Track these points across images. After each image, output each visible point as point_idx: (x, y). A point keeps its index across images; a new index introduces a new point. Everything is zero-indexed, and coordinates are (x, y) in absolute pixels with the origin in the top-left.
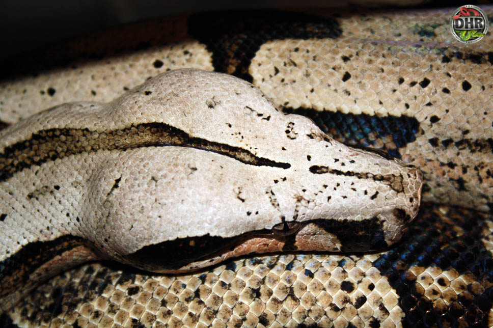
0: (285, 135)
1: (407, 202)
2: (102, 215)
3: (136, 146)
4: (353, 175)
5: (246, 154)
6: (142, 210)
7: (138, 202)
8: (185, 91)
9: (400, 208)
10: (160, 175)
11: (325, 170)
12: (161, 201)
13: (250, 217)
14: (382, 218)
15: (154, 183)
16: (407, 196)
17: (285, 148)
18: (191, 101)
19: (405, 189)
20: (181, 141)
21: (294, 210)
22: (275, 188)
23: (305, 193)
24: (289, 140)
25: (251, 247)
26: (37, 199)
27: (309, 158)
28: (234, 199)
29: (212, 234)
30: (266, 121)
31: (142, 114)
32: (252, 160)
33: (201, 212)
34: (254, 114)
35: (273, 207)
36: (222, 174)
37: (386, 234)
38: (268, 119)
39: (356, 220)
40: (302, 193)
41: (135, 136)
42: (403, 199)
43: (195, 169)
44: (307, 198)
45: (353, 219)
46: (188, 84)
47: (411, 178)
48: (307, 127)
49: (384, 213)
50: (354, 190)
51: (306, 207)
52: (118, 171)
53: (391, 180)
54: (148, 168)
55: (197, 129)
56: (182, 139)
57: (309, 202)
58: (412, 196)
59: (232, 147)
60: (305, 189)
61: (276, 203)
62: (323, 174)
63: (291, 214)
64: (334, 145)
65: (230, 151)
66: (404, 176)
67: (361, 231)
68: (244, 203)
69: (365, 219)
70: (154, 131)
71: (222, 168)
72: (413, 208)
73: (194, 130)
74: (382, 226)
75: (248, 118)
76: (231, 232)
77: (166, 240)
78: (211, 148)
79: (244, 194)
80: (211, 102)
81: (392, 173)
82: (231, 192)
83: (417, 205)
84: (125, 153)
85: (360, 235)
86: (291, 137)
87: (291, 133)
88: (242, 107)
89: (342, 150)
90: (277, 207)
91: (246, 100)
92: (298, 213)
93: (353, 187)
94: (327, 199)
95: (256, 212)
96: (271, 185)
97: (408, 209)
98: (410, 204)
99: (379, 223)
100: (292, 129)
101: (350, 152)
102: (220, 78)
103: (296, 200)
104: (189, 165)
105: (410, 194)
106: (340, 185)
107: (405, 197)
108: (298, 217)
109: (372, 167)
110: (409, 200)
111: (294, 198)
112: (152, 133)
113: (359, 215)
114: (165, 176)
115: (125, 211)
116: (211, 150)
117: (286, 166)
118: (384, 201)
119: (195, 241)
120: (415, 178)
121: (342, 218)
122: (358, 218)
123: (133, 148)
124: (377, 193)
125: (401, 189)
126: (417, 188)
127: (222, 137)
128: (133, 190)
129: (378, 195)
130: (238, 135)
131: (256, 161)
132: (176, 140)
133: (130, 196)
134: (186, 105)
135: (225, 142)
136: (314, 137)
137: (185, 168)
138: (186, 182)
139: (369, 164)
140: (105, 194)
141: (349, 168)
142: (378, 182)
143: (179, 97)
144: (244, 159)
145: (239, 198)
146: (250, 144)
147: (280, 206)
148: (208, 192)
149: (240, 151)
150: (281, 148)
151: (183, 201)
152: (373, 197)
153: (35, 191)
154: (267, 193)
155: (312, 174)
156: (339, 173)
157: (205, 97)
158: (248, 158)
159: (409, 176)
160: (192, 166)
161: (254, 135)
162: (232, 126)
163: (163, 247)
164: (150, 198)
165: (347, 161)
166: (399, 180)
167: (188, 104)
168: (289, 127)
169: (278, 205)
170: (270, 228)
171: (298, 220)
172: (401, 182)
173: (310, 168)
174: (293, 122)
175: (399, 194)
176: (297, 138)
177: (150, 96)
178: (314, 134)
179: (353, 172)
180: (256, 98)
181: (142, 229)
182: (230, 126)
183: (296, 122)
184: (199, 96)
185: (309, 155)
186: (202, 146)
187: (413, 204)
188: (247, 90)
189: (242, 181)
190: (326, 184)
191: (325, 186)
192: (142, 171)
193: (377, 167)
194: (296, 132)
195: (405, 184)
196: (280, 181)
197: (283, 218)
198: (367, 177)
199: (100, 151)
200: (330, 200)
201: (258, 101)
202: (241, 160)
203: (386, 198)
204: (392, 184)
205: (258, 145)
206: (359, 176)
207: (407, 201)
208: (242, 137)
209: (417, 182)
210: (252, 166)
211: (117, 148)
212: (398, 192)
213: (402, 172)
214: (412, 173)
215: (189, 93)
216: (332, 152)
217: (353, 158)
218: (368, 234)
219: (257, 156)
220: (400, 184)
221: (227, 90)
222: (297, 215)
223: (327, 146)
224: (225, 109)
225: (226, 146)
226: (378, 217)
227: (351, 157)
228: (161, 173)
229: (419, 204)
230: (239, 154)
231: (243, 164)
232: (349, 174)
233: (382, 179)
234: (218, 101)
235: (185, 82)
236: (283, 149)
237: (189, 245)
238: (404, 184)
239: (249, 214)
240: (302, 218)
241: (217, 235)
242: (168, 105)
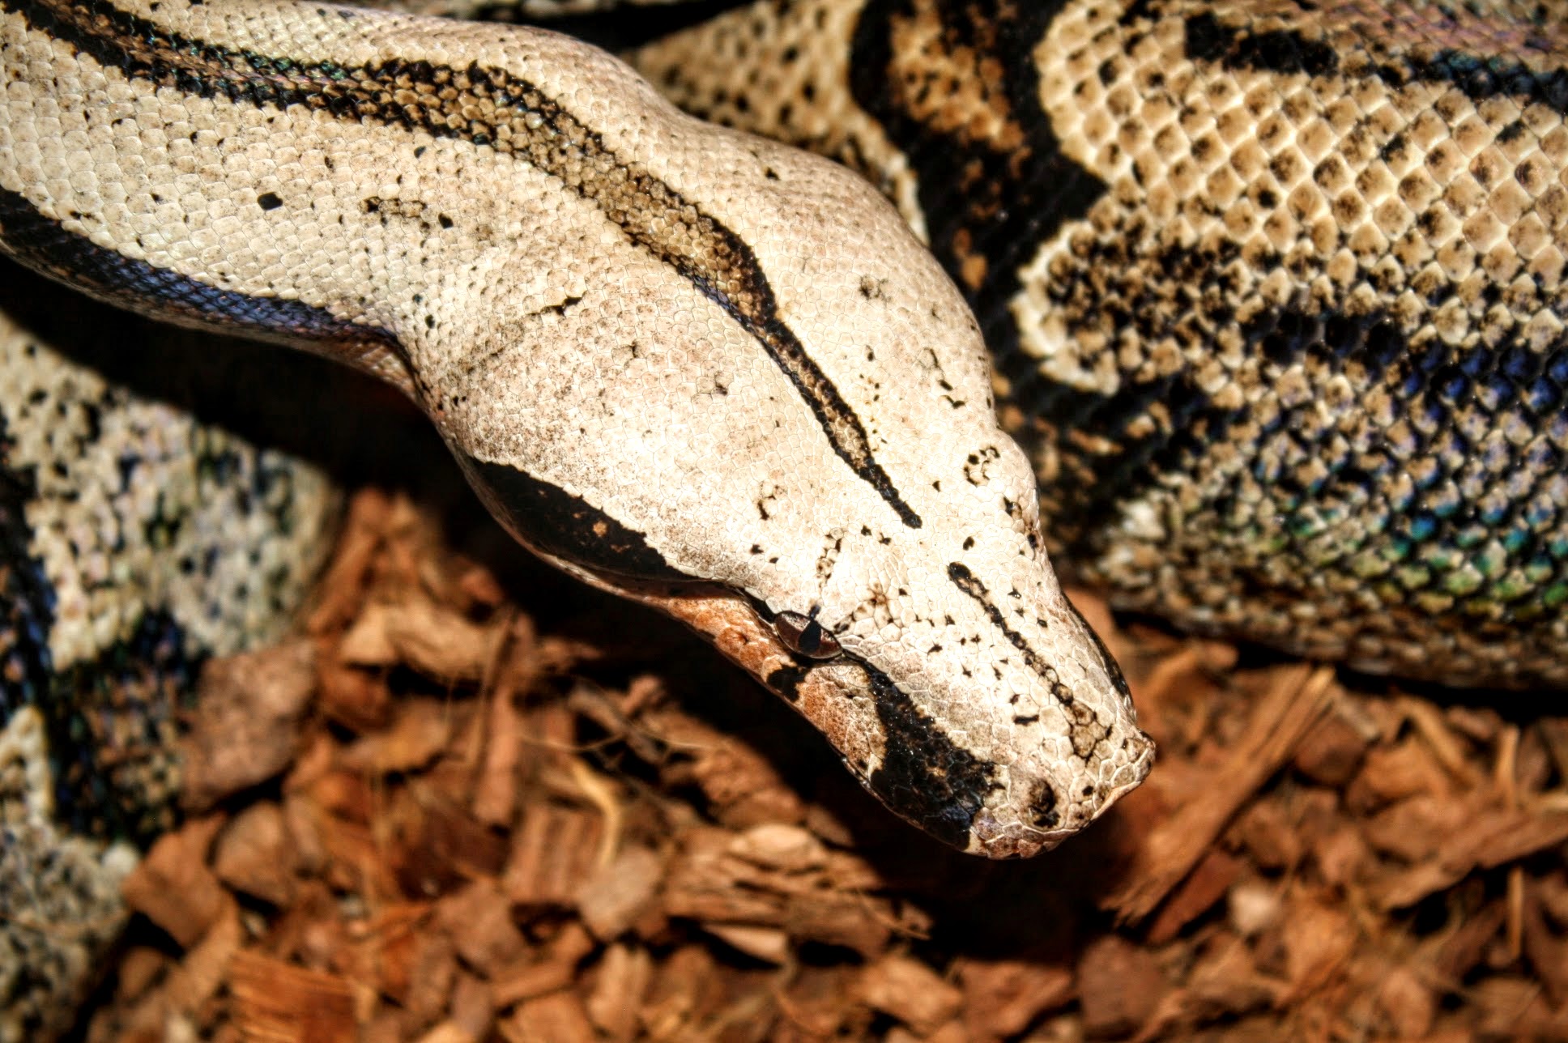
0: (964, 462)
1: (1076, 787)
2: (487, 342)
3: (662, 252)
4: (1021, 648)
5: (856, 434)
6: (563, 392)
7: (570, 373)
8: (841, 225)
9: (1053, 787)
10: (652, 351)
11: (977, 591)
12: (609, 403)
13: (751, 560)
14: (1004, 777)
15: (630, 355)
16: (1086, 778)
17: (941, 486)
18: (837, 252)
19: (1092, 759)
20: (752, 310)
21: (850, 612)
22: (852, 538)
23: (901, 597)
24: (962, 476)
25: (711, 617)
26: (384, 221)
27: (969, 543)
28: (749, 502)
29: (650, 541)
30: (949, 405)
31: (730, 200)
32: (857, 454)
33: (663, 482)
34: (936, 375)
35: (815, 572)
36: (766, 438)
37: (982, 817)
38: (957, 405)
39: (950, 736)
40: (892, 593)
41: (681, 227)
42: (1075, 774)
43: (722, 390)
44: (894, 613)
45: (947, 731)
46: (857, 219)
47: (1123, 751)
48: (1019, 484)
49: (1014, 769)
50: (998, 674)
51: (877, 624)
52: (587, 281)
53: (1082, 721)
54: (642, 319)
55: (802, 311)
56: (759, 308)
57: (891, 621)
58: (1096, 786)
59: (840, 400)
60: (907, 591)
61: (827, 571)
62: (967, 596)
63: (838, 616)
64: (1038, 565)
65: (830, 403)
66: (1113, 736)
67: (942, 768)
68: (763, 521)
69: (968, 752)
70: (723, 250)
71: (778, 425)
72: (1078, 808)
73: (795, 309)
74: (990, 793)
75: (918, 373)
76: (690, 564)
77: (558, 484)
78: (799, 369)
79: (780, 506)
80: (872, 286)
81: (1097, 711)
82: (755, 484)
83: (1090, 813)
84: (630, 249)
85: (932, 775)
86: (971, 476)
87: (978, 467)
88: (923, 343)
89: (1044, 584)
90: (822, 579)
91: (941, 337)
92: (852, 625)
93: (1001, 667)
94: (932, 646)
95: (773, 556)
96: (850, 529)
97: (1067, 803)
98: (1080, 796)
99: (989, 780)
100: (987, 462)
101: (1055, 603)
102: (925, 262)
103: (870, 595)
104: (718, 374)
105: (1094, 777)
106: (980, 644)
107: (1083, 774)
108: (847, 632)
109: (1070, 664)
110: (1083, 786)
111: (869, 589)
112: (716, 252)
113: (965, 733)
114: (657, 359)
115: (533, 371)
116: (793, 376)
117: (911, 519)
118: (1035, 747)
119: (608, 528)
120: (1133, 758)
121: (926, 709)
122: (957, 735)
123: (653, 252)
124: (1035, 718)
125: (1086, 753)
126: (1118, 782)
127: (837, 366)
128: (581, 340)
129: (1033, 725)
130: (871, 387)
131: (863, 464)
132: (745, 300)
133: (566, 348)
134: (821, 252)
135: (835, 381)
136: (1014, 514)
137: (707, 376)
138: (684, 400)
139: (1069, 656)
140: (527, 308)
141: (1024, 627)
142: (1053, 698)
143: (822, 226)
144: (843, 441)
145: (760, 505)
146: (880, 424)
147: (829, 580)
148: (710, 452)
149: (850, 419)
150: (934, 480)
151: (648, 431)
152: (1021, 720)
153: (390, 200)
154: (829, 536)
155: (947, 577)
156: (998, 619)
157: (869, 268)
158: (851, 445)
159: (1125, 745)
160: (722, 381)
161: (902, 413)
162: (874, 362)
163: (542, 493)
164: (597, 383)
165: (1032, 613)
166: (1097, 732)
167: (828, 252)
168: (983, 453)
169: (828, 576)
170: (775, 610)
171: (840, 638)
172: (1097, 741)
173: (953, 565)
174: (1000, 452)
175: (1074, 757)
176: (980, 487)
177: (772, 183)
178: (1020, 507)
179: (1024, 642)
180: (963, 351)
181: (533, 429)
182: (871, 357)
183: (1007, 457)
184: (860, 256)
185: (974, 538)
186: (785, 352)
187: (1085, 803)
188: (957, 324)
189: (793, 478)
190: (953, 618)
191: (950, 621)
192: (628, 317)
193: (1080, 674)
194: (987, 474)
195: (1103, 752)
196: (875, 537)
197: (815, 610)
198: (1043, 674)
199: (590, 204)
200: (934, 654)
201: (963, 359)
202: (834, 441)
203: (1043, 745)
204: (1077, 728)
205: (893, 436)
206: (1031, 658)
207: (1077, 784)
208: (876, 398)
209: (1129, 771)
210: (847, 468)
211: (625, 225)
212: (1076, 751)
213: (1117, 727)
214: (1136, 746)
215: (845, 235)
216: (1021, 572)
217: (1049, 619)
218: (948, 786)
219: (874, 454)
220: (1093, 742)
221: (921, 292)
222: (846, 627)
223: (1022, 553)
224: (889, 319)
225: (829, 388)
226: (997, 768)
227: (1047, 614)
228: (658, 349)
229: (1096, 815)
230: (841, 425)
231: (832, 451)
232: (1015, 638)
233: (1068, 702)
234: (887, 296)
235: (854, 211)
236: (936, 485)
237: (592, 527)
238: (1100, 750)
239: (756, 550)
240: (850, 642)
241: (660, 551)
242: (788, 224)
